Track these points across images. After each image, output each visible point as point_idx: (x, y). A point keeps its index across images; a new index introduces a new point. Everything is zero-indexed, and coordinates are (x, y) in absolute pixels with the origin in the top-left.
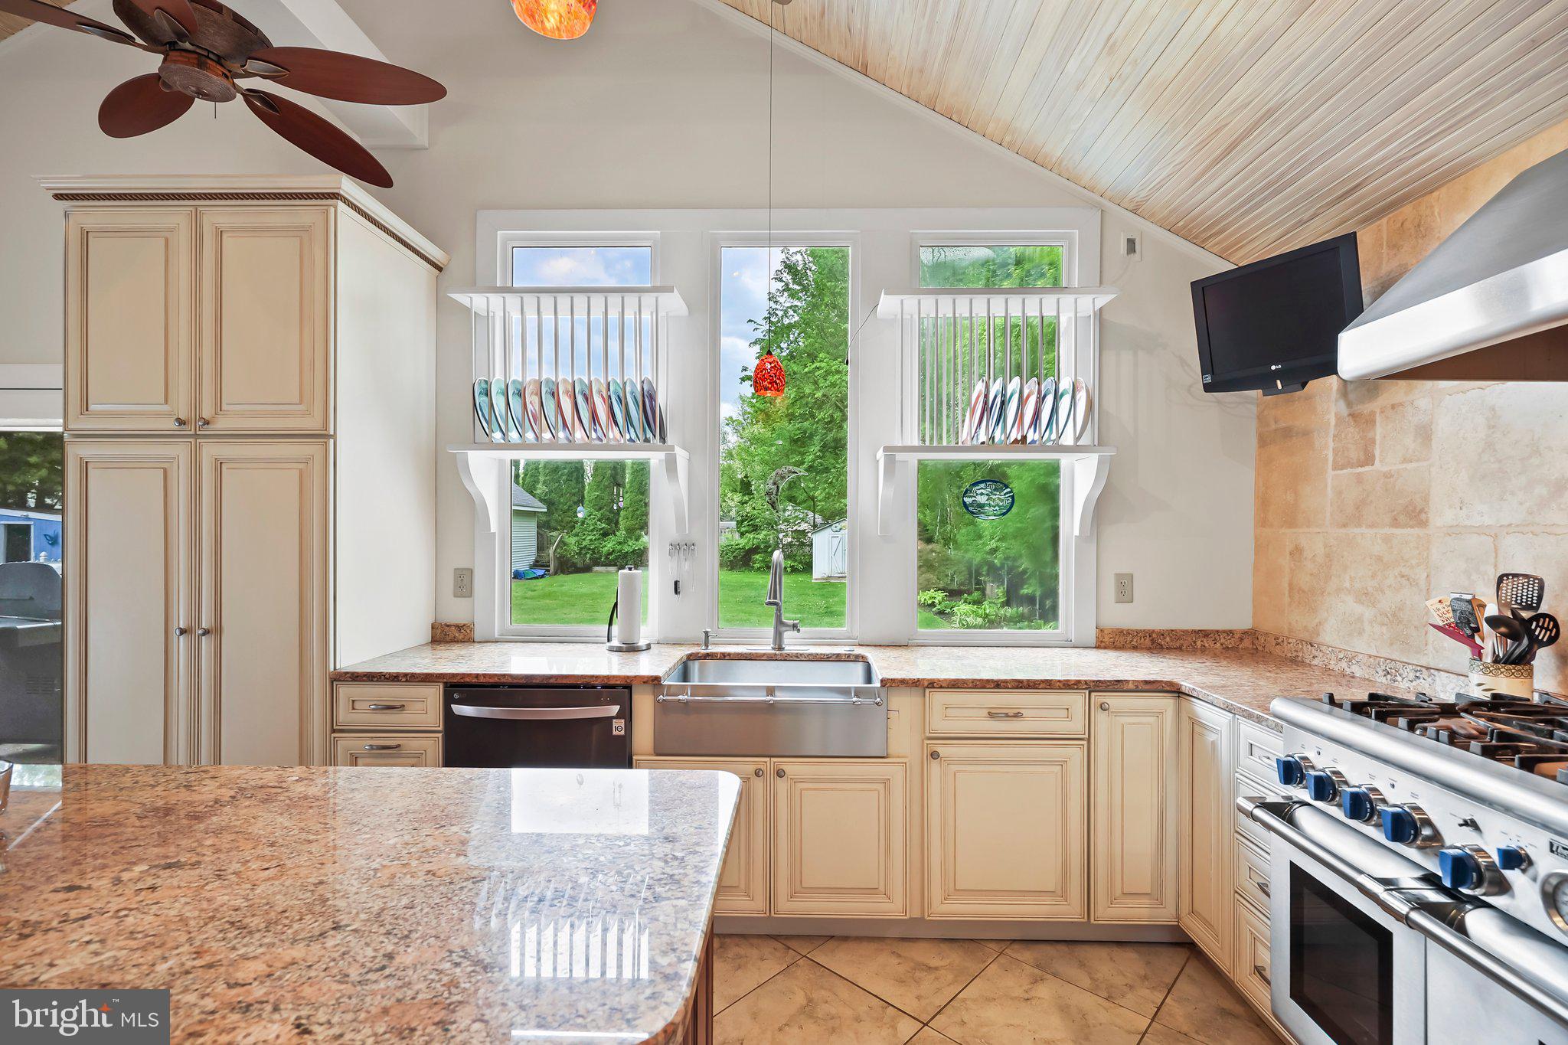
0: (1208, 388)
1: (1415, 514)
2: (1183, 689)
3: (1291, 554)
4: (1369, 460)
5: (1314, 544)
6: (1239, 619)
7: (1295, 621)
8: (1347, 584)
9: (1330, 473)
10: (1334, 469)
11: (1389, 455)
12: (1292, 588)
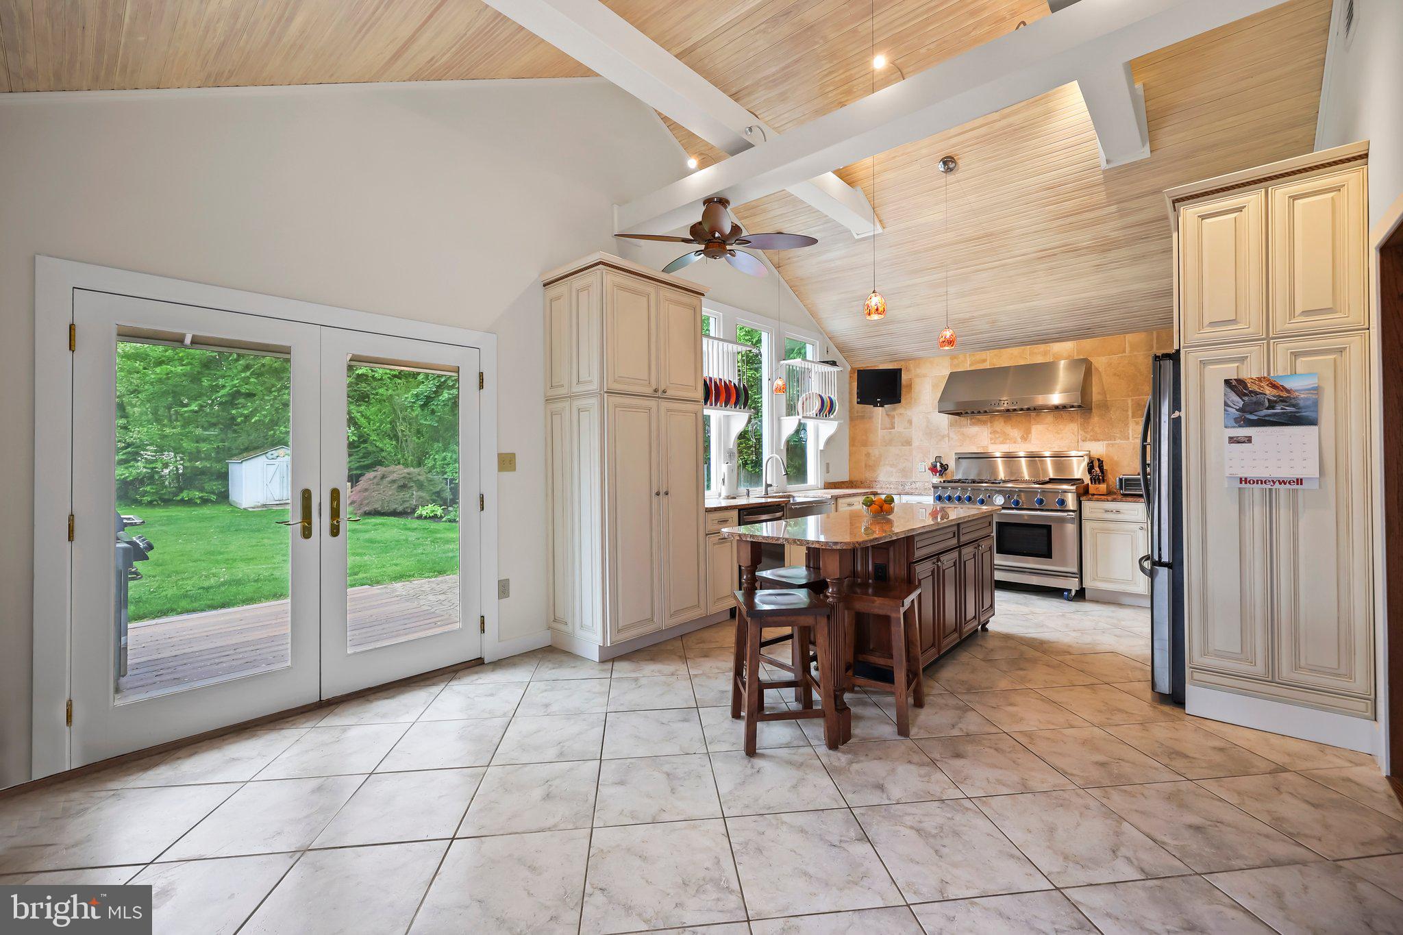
0: (858, 403)
1: (908, 443)
3: (866, 455)
4: (893, 428)
5: (875, 452)
6: (846, 478)
7: (868, 475)
8: (887, 463)
9: (880, 431)
10: (881, 429)
11: (900, 427)
12: (866, 465)
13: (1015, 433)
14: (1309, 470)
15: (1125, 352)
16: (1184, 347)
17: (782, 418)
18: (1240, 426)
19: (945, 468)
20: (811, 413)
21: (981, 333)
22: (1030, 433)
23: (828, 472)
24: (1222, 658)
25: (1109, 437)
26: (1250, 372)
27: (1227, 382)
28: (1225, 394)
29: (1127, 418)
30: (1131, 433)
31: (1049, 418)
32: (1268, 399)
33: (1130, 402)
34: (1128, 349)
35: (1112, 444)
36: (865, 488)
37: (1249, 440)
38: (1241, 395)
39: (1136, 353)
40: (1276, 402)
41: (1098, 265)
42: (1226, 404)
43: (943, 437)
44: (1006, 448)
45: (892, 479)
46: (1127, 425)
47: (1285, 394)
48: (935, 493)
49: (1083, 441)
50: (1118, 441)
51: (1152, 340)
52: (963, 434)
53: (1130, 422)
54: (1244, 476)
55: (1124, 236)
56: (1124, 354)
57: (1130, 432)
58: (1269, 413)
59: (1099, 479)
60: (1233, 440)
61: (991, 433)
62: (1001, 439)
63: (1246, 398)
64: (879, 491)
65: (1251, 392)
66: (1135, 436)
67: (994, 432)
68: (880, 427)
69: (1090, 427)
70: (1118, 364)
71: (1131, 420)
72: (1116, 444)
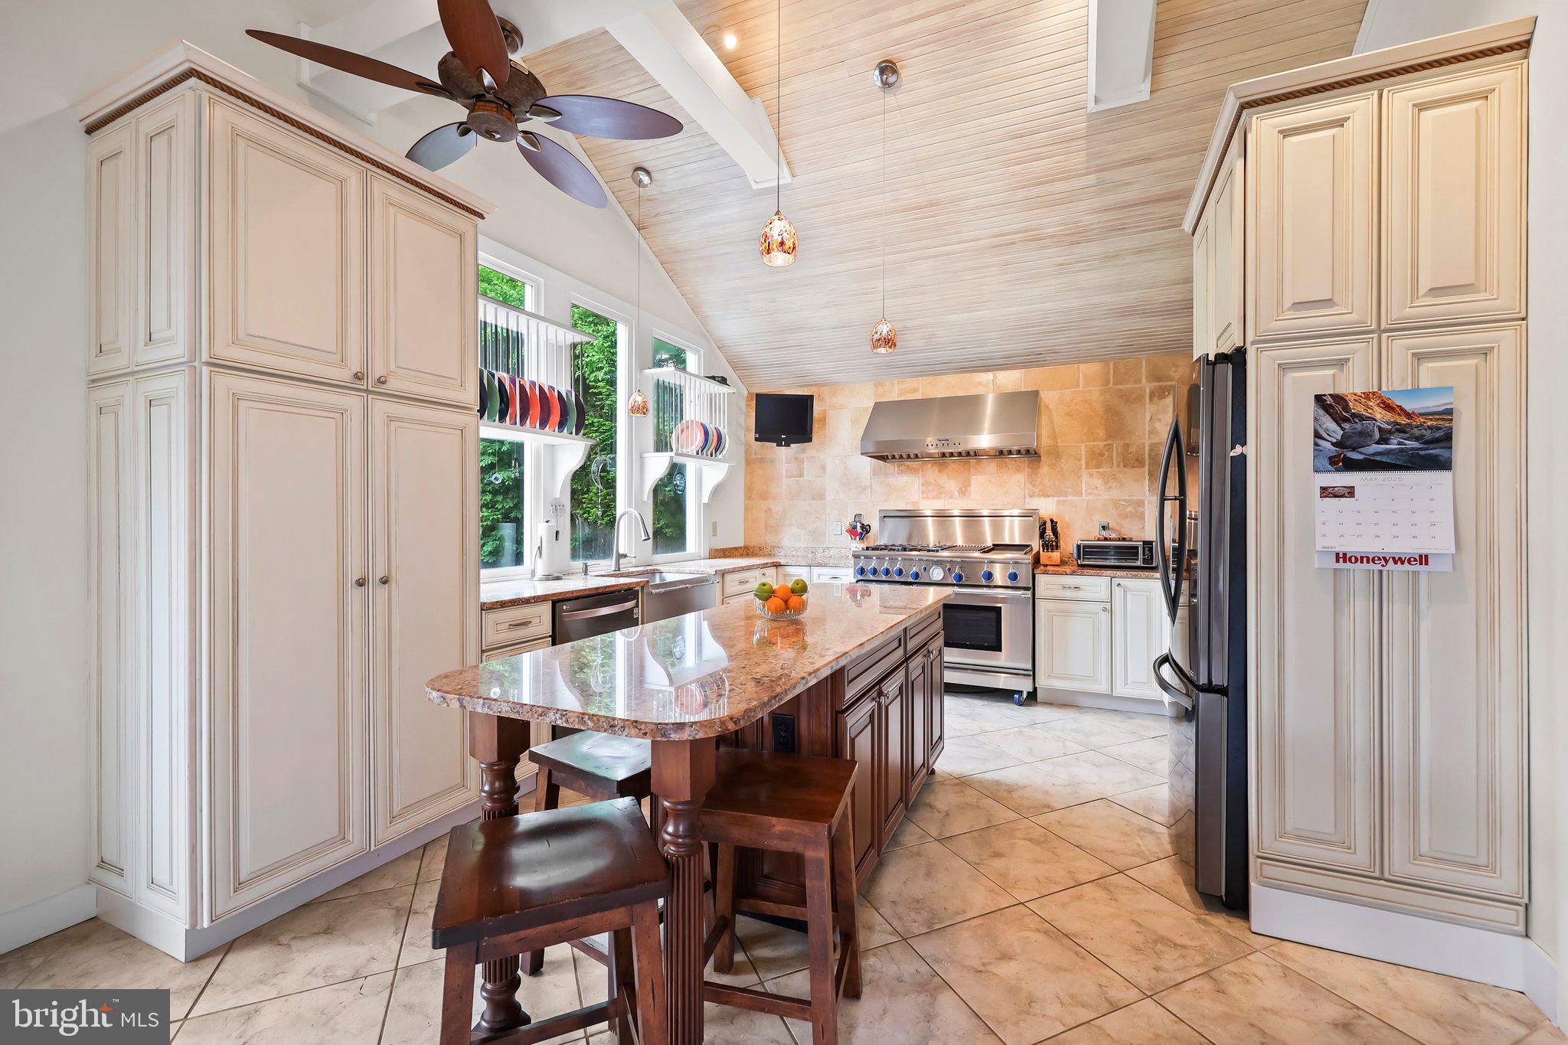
0: (756, 439)
1: (821, 496)
2: (782, 564)
3: (766, 511)
4: (801, 475)
5: (778, 508)
6: (740, 542)
7: (769, 539)
8: (794, 522)
9: (784, 479)
10: (786, 477)
11: (809, 475)
12: (766, 525)
13: (952, 485)
14: (1439, 541)
15: (1078, 386)
16: (1254, 343)
17: (646, 455)
18: (1338, 470)
19: (866, 529)
20: (689, 450)
21: (913, 352)
22: (969, 486)
23: (715, 535)
24: (1305, 841)
25: (1059, 492)
26: (1352, 384)
27: (1319, 399)
28: (1316, 419)
29: (1081, 468)
30: (1084, 488)
31: (991, 466)
32: (1380, 429)
33: (1083, 448)
34: (1081, 384)
35: (1064, 501)
36: (764, 556)
37: (1350, 492)
38: (1339, 420)
40: (1390, 432)
41: (1062, 265)
42: (1317, 435)
43: (865, 488)
44: (939, 504)
45: (801, 544)
46: (1080, 477)
47: (1403, 420)
48: (856, 564)
49: (1031, 496)
50: (1070, 498)
51: (1108, 373)
52: (890, 486)
54: (1341, 549)
55: (1099, 223)
56: (1078, 389)
57: (1083, 486)
58: (1380, 450)
59: (1052, 545)
60: (1326, 492)
61: (922, 485)
62: (934, 493)
63: (1347, 426)
64: (783, 562)
65: (1354, 415)
66: (1089, 491)
67: (926, 484)
68: (784, 473)
69: (1039, 480)
70: (1072, 400)
71: (1084, 473)
72: (1067, 500)
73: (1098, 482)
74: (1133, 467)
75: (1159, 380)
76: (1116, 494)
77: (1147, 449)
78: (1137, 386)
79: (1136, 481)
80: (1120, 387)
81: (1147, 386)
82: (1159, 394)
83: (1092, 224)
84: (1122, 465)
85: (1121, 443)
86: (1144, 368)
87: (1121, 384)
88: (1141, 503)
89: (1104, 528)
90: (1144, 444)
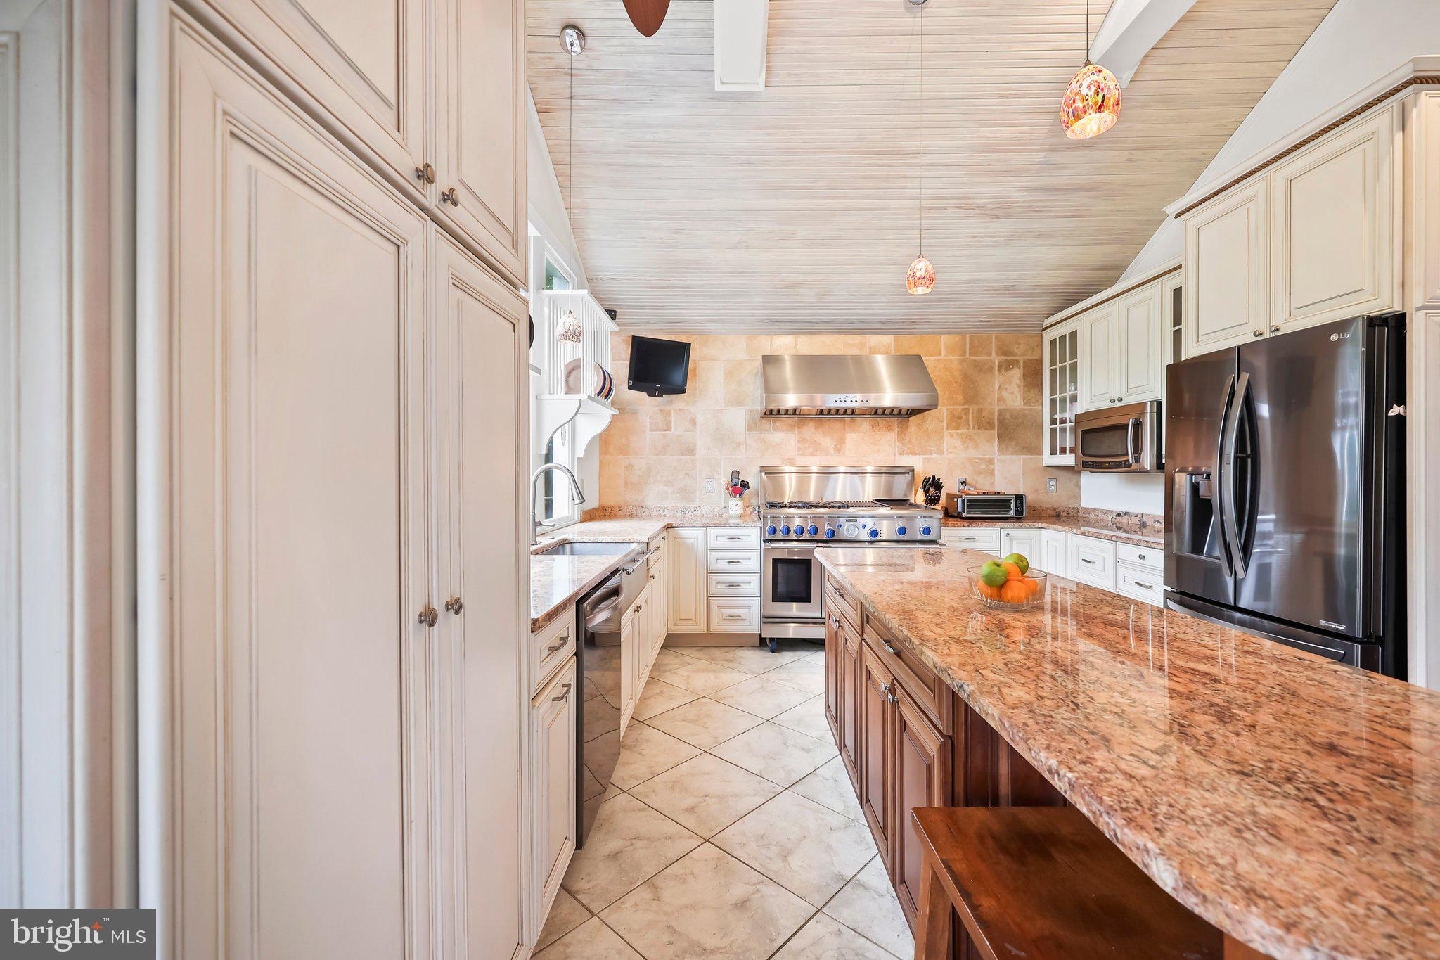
1: (691, 451)
2: (674, 525)
3: (626, 467)
4: (668, 428)
5: (640, 464)
6: (596, 503)
7: (631, 498)
8: (659, 479)
9: (648, 432)
10: (651, 430)
11: (678, 428)
12: (626, 483)
13: (827, 442)
15: (940, 354)
19: (745, 485)
22: (844, 443)
25: (926, 451)
29: (943, 430)
30: (946, 448)
31: (865, 424)
33: (945, 411)
35: (928, 459)
39: (951, 357)
43: (739, 444)
44: (804, 461)
45: (667, 503)
46: (942, 438)
48: (758, 524)
49: (900, 454)
50: (934, 456)
51: (965, 345)
52: (765, 442)
53: (945, 435)
56: (939, 357)
57: (945, 445)
61: (798, 442)
62: (811, 450)
66: (950, 450)
67: (803, 440)
68: (648, 425)
69: (907, 439)
70: (935, 367)
71: (946, 432)
72: (932, 458)
73: (957, 442)
74: (986, 429)
75: (1005, 354)
76: (972, 453)
77: (996, 414)
78: (988, 358)
79: (988, 441)
80: (973, 358)
81: (996, 359)
82: (1006, 366)
83: (1018, 202)
84: (976, 427)
85: (976, 407)
86: (994, 343)
87: (977, 356)
88: (991, 462)
89: (962, 483)
90: (994, 409)
